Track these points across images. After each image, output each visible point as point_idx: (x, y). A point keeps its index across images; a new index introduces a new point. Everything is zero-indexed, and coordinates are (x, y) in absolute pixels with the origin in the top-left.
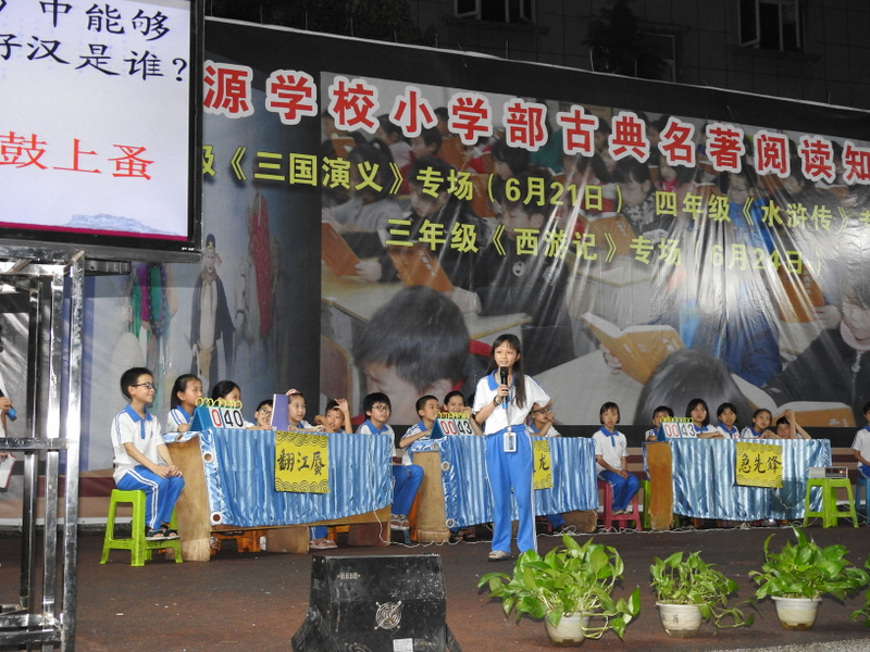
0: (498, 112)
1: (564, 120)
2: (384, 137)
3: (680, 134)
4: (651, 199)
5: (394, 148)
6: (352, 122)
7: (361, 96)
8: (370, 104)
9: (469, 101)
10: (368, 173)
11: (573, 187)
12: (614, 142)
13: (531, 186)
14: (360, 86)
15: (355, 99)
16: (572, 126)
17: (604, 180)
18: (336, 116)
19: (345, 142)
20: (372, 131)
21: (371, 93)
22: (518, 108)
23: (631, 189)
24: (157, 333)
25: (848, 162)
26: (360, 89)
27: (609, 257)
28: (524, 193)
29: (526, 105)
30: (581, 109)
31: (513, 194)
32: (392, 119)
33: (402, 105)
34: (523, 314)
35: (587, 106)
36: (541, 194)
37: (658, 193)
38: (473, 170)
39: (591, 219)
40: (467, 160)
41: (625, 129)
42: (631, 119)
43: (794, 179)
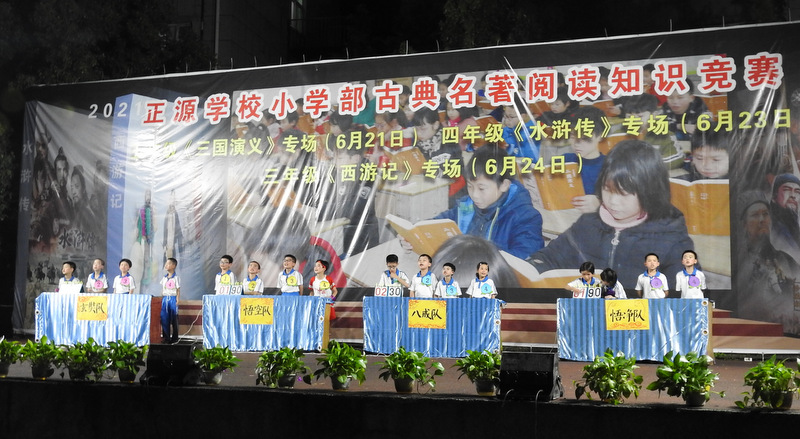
0: (335, 94)
1: (377, 91)
2: (265, 122)
3: (463, 85)
4: (439, 133)
5: (270, 128)
6: (247, 117)
7: (254, 101)
8: (259, 104)
9: (317, 91)
10: (255, 144)
11: (381, 135)
12: (414, 99)
13: (352, 137)
14: (254, 95)
15: (251, 103)
16: (383, 94)
17: (405, 126)
18: (239, 115)
19: (243, 129)
20: (258, 120)
21: (259, 98)
22: (348, 89)
23: (424, 129)
24: (148, 241)
25: (613, 81)
26: (254, 97)
27: (405, 177)
28: (348, 143)
29: (353, 86)
30: (390, 82)
31: (341, 144)
32: (270, 111)
33: (277, 101)
34: (344, 219)
35: (395, 80)
36: (359, 142)
37: (444, 129)
38: (316, 133)
39: (394, 153)
40: (314, 127)
41: (422, 89)
42: (427, 82)
43: (560, 102)
